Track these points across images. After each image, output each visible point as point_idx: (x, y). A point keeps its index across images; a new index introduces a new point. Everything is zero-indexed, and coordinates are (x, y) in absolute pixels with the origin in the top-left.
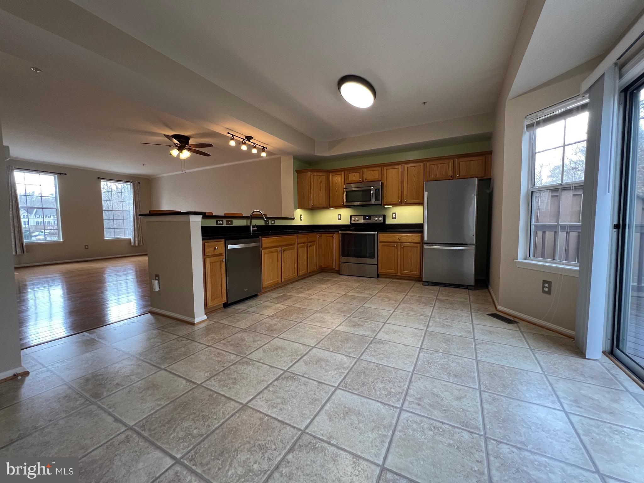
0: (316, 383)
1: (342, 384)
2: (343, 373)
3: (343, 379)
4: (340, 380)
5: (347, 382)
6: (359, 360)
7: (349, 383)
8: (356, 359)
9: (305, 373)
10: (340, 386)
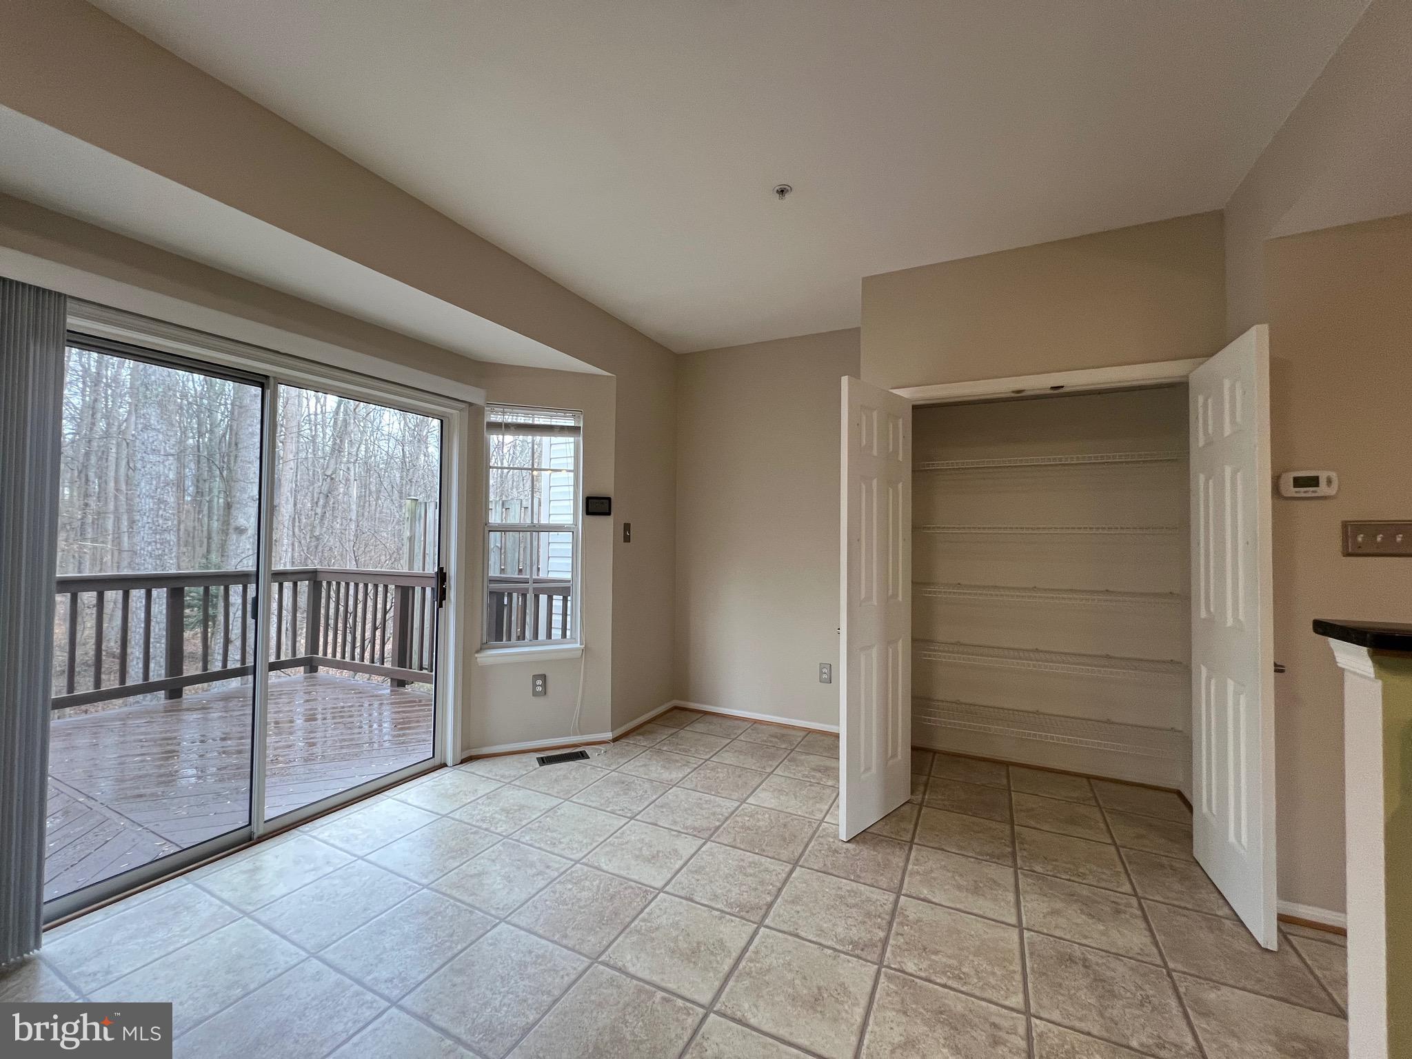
0: (698, 899)
1: (650, 897)
2: (644, 920)
3: (645, 907)
4: (653, 904)
5: (641, 901)
6: (594, 956)
7: (639, 900)
8: (603, 958)
9: (721, 918)
10: (655, 894)
